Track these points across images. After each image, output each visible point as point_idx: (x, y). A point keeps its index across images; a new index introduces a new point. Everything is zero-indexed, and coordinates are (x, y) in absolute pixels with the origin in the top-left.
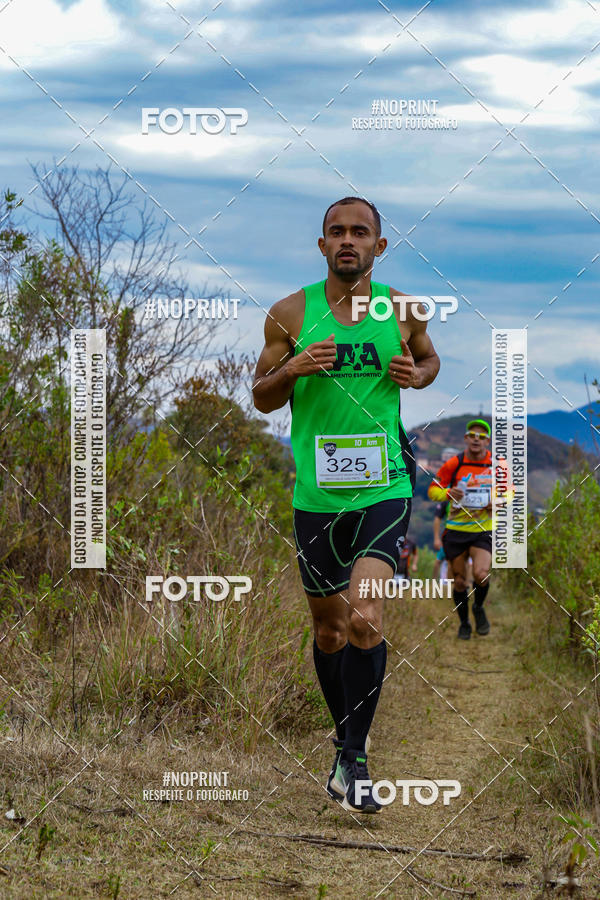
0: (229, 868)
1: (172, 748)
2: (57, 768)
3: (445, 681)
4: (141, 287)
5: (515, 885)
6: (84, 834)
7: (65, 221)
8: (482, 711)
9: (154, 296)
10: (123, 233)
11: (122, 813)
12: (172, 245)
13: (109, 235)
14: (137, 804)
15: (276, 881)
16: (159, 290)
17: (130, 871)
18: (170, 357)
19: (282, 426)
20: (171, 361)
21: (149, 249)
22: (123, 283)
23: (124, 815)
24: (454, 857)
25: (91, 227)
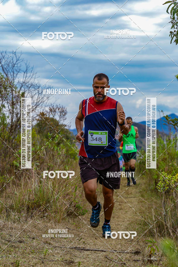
0: (52, 257)
1: (36, 222)
3: (118, 201)
4: (26, 86)
5: (137, 260)
6: (9, 248)
7: (3, 67)
8: (129, 209)
9: (30, 88)
10: (21, 70)
11: (20, 242)
12: (35, 73)
13: (17, 71)
14: (25, 239)
15: (66, 261)
16: (32, 87)
17: (23, 259)
18: (35, 107)
19: (69, 126)
20: (36, 108)
21: (28, 75)
22: (21, 85)
23: (21, 242)
24: (119, 253)
25: (11, 69)
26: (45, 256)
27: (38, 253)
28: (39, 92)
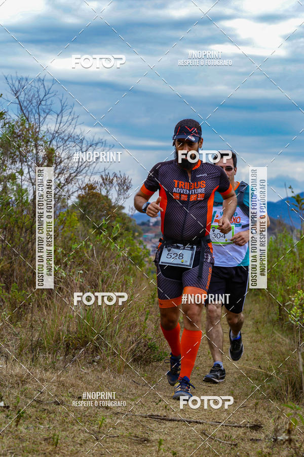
0: (112, 431)
1: (81, 371)
2: (24, 381)
4: (60, 138)
5: (257, 440)
6: (39, 414)
7: (22, 105)
9: (67, 143)
10: (51, 110)
11: (57, 403)
13: (44, 112)
14: (65, 399)
15: (136, 437)
16: (70, 140)
17: (63, 432)
18: (75, 174)
19: (133, 209)
20: (76, 176)
21: (65, 119)
22: (51, 136)
23: (59, 404)
24: (225, 426)
25: (35, 108)
26: (100, 428)
27: (87, 423)
28: (81, 149)
